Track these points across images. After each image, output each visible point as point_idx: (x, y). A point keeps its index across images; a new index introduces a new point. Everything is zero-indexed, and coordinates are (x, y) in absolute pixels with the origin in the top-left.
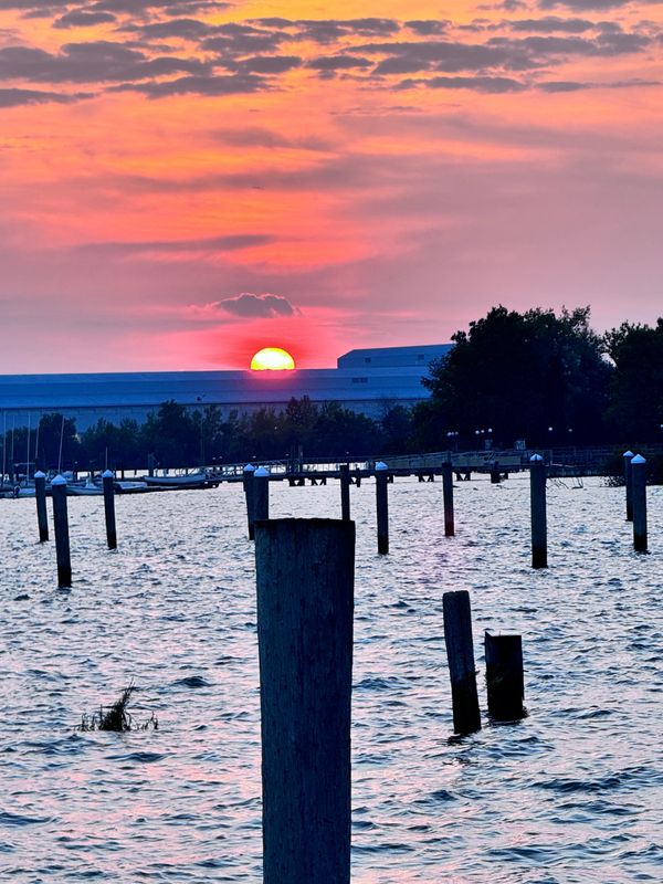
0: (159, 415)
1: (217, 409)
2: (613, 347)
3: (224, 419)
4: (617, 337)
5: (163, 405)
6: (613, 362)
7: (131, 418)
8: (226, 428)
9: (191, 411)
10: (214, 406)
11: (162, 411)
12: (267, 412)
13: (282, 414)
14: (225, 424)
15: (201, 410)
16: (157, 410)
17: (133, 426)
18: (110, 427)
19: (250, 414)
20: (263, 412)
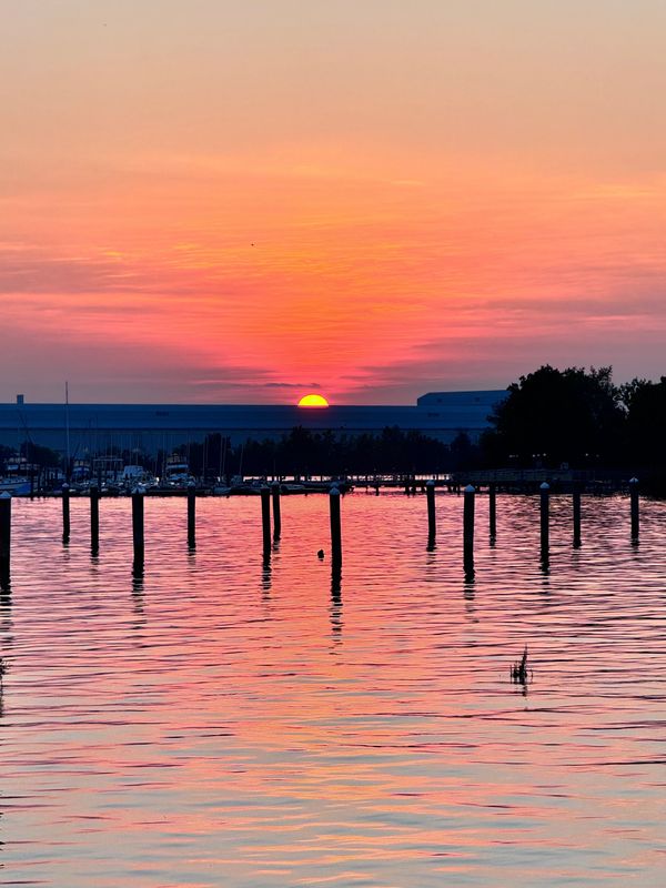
0: (291, 436)
2: (626, 396)
3: (337, 440)
4: (630, 389)
5: (293, 429)
6: (626, 407)
7: (271, 438)
8: (338, 447)
9: (314, 433)
10: (330, 430)
11: (293, 433)
13: (378, 437)
14: (338, 444)
15: (320, 433)
16: (290, 433)
17: (272, 443)
18: (256, 443)
19: (356, 437)
20: (365, 436)
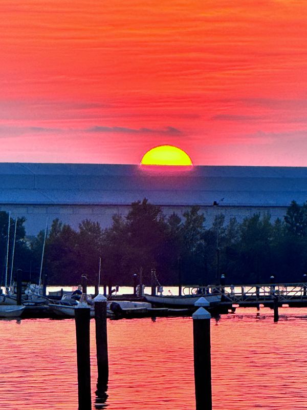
0: (128, 218)
1: (199, 213)
3: (208, 225)
5: (133, 205)
7: (93, 220)
8: (210, 237)
9: (167, 213)
10: (195, 208)
11: (132, 214)
12: (261, 218)
13: (278, 221)
14: (208, 232)
15: (179, 213)
16: (127, 212)
17: (95, 229)
18: (67, 230)
19: (240, 221)
20: (256, 218)
